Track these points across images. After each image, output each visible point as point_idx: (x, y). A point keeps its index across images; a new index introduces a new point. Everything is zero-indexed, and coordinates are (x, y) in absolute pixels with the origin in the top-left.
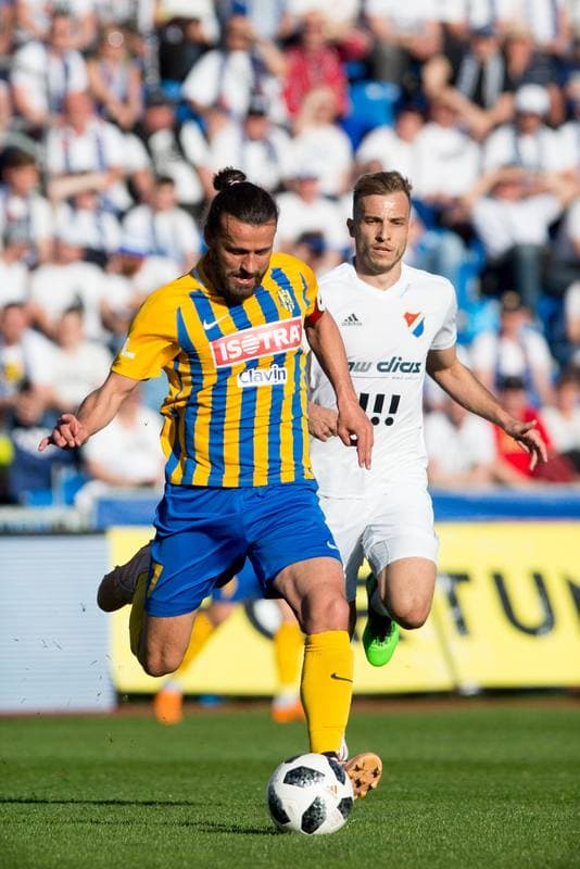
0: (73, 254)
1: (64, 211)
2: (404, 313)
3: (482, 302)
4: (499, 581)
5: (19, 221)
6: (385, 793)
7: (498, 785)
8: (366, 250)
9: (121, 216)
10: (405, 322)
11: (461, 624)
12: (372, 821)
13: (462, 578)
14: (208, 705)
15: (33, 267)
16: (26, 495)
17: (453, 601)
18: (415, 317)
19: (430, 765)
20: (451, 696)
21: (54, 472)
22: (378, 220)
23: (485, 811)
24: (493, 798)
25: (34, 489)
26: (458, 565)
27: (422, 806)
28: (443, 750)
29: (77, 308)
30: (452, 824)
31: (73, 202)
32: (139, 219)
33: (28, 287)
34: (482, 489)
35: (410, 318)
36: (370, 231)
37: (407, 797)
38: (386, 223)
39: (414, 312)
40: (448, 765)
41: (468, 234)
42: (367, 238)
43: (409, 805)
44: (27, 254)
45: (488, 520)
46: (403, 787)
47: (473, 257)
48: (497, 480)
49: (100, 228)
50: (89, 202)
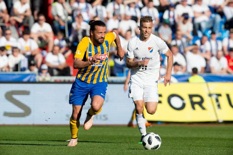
0: (129, 18)
1: (127, 7)
2: (148, 47)
3: (225, 31)
4: (228, 96)
5: (117, 10)
6: (200, 145)
7: (227, 144)
8: (143, 34)
9: (140, 9)
10: (148, 49)
11: (219, 106)
12: (197, 152)
13: (219, 95)
14: (159, 124)
15: (120, 21)
16: (117, 74)
17: (217, 100)
18: (151, 48)
19: (211, 139)
20: (216, 123)
21: (124, 68)
22: (146, 27)
23: (224, 150)
24: (226, 147)
25: (119, 72)
26: (218, 92)
27: (209, 149)
28: (214, 135)
29: (130, 30)
30: (216, 153)
31: (129, 5)
32: (145, 10)
33: (119, 25)
34: (224, 74)
35: (149, 48)
36: (144, 30)
37: (205, 146)
38: (148, 28)
39: (150, 47)
40: (215, 139)
41: (222, 14)
42: (143, 31)
43: (206, 148)
44: (119, 18)
45: (226, 82)
46: (204, 144)
47: (223, 20)
48: (228, 72)
49: (136, 11)
50: (133, 6)
